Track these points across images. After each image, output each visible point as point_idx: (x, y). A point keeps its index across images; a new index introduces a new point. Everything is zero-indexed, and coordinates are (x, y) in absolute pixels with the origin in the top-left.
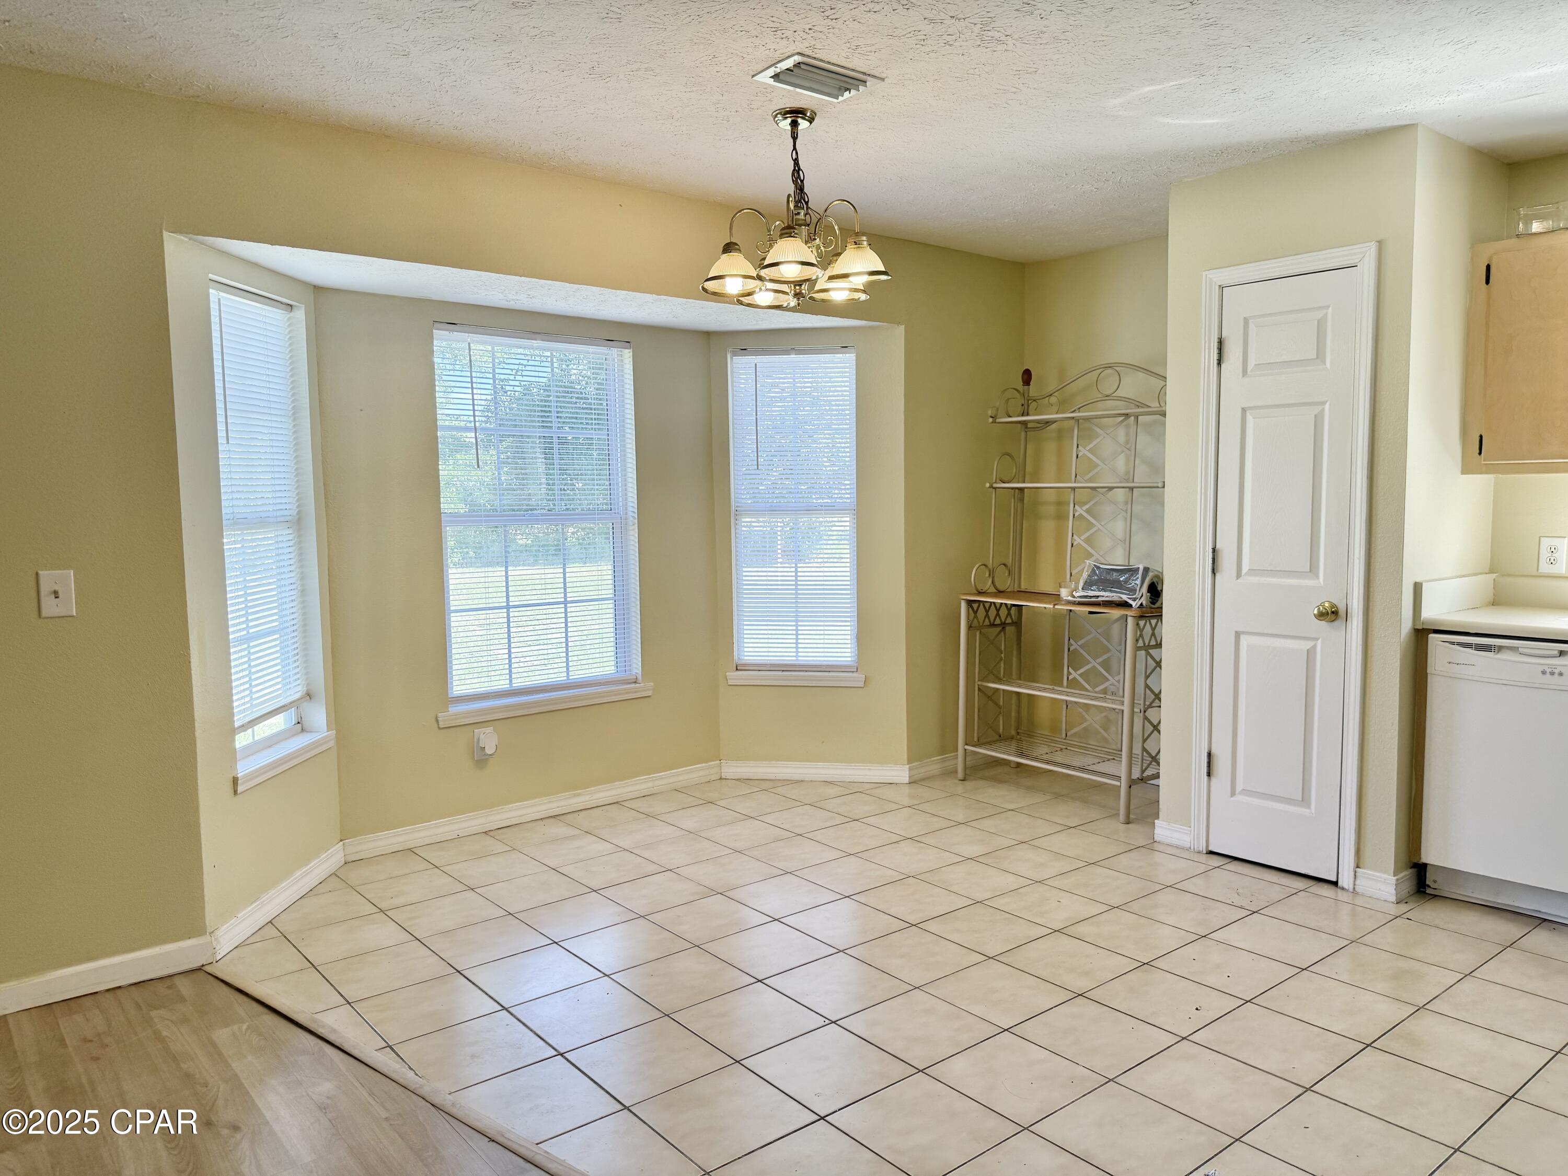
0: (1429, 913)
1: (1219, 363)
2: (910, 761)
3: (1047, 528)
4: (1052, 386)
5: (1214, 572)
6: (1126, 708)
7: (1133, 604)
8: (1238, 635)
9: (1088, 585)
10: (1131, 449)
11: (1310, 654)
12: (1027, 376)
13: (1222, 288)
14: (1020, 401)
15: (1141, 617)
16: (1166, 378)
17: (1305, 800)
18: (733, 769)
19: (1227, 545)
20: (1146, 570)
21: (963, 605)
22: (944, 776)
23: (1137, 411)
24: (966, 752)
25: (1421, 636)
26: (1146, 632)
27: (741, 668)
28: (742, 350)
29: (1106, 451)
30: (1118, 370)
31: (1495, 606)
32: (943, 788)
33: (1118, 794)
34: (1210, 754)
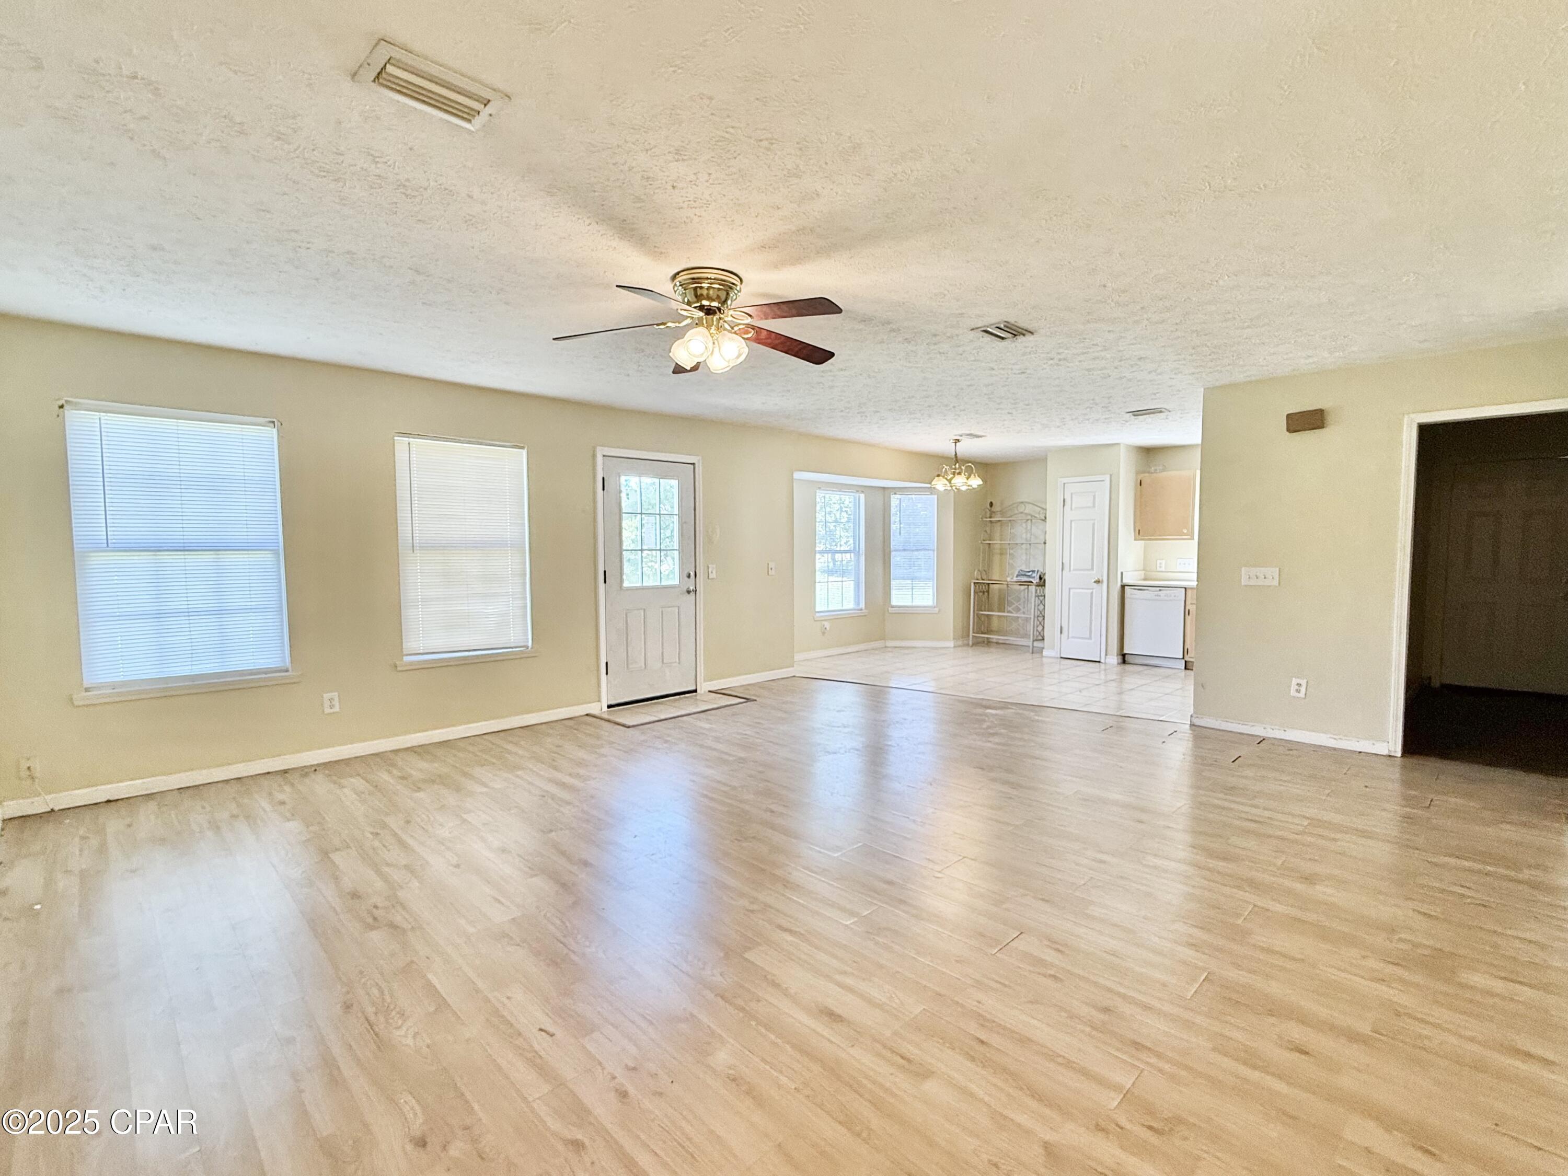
0: (1127, 667)
1: (1064, 505)
2: (954, 639)
3: (996, 559)
4: (1000, 508)
5: (1062, 572)
6: (1032, 617)
7: (1034, 582)
8: (1070, 589)
9: (1017, 576)
10: (1028, 531)
11: (1092, 594)
12: (991, 504)
13: (1064, 484)
14: (989, 513)
15: (1037, 586)
16: (1046, 510)
17: (1090, 638)
18: (890, 643)
19: (1066, 561)
20: (1039, 571)
21: (972, 584)
22: (964, 645)
23: (1031, 518)
24: (973, 636)
25: (1123, 587)
26: (1038, 591)
27: (893, 607)
28: (895, 494)
29: (1021, 531)
30: (1027, 505)
31: (1145, 579)
32: (965, 648)
33: (1029, 646)
34: (1060, 627)
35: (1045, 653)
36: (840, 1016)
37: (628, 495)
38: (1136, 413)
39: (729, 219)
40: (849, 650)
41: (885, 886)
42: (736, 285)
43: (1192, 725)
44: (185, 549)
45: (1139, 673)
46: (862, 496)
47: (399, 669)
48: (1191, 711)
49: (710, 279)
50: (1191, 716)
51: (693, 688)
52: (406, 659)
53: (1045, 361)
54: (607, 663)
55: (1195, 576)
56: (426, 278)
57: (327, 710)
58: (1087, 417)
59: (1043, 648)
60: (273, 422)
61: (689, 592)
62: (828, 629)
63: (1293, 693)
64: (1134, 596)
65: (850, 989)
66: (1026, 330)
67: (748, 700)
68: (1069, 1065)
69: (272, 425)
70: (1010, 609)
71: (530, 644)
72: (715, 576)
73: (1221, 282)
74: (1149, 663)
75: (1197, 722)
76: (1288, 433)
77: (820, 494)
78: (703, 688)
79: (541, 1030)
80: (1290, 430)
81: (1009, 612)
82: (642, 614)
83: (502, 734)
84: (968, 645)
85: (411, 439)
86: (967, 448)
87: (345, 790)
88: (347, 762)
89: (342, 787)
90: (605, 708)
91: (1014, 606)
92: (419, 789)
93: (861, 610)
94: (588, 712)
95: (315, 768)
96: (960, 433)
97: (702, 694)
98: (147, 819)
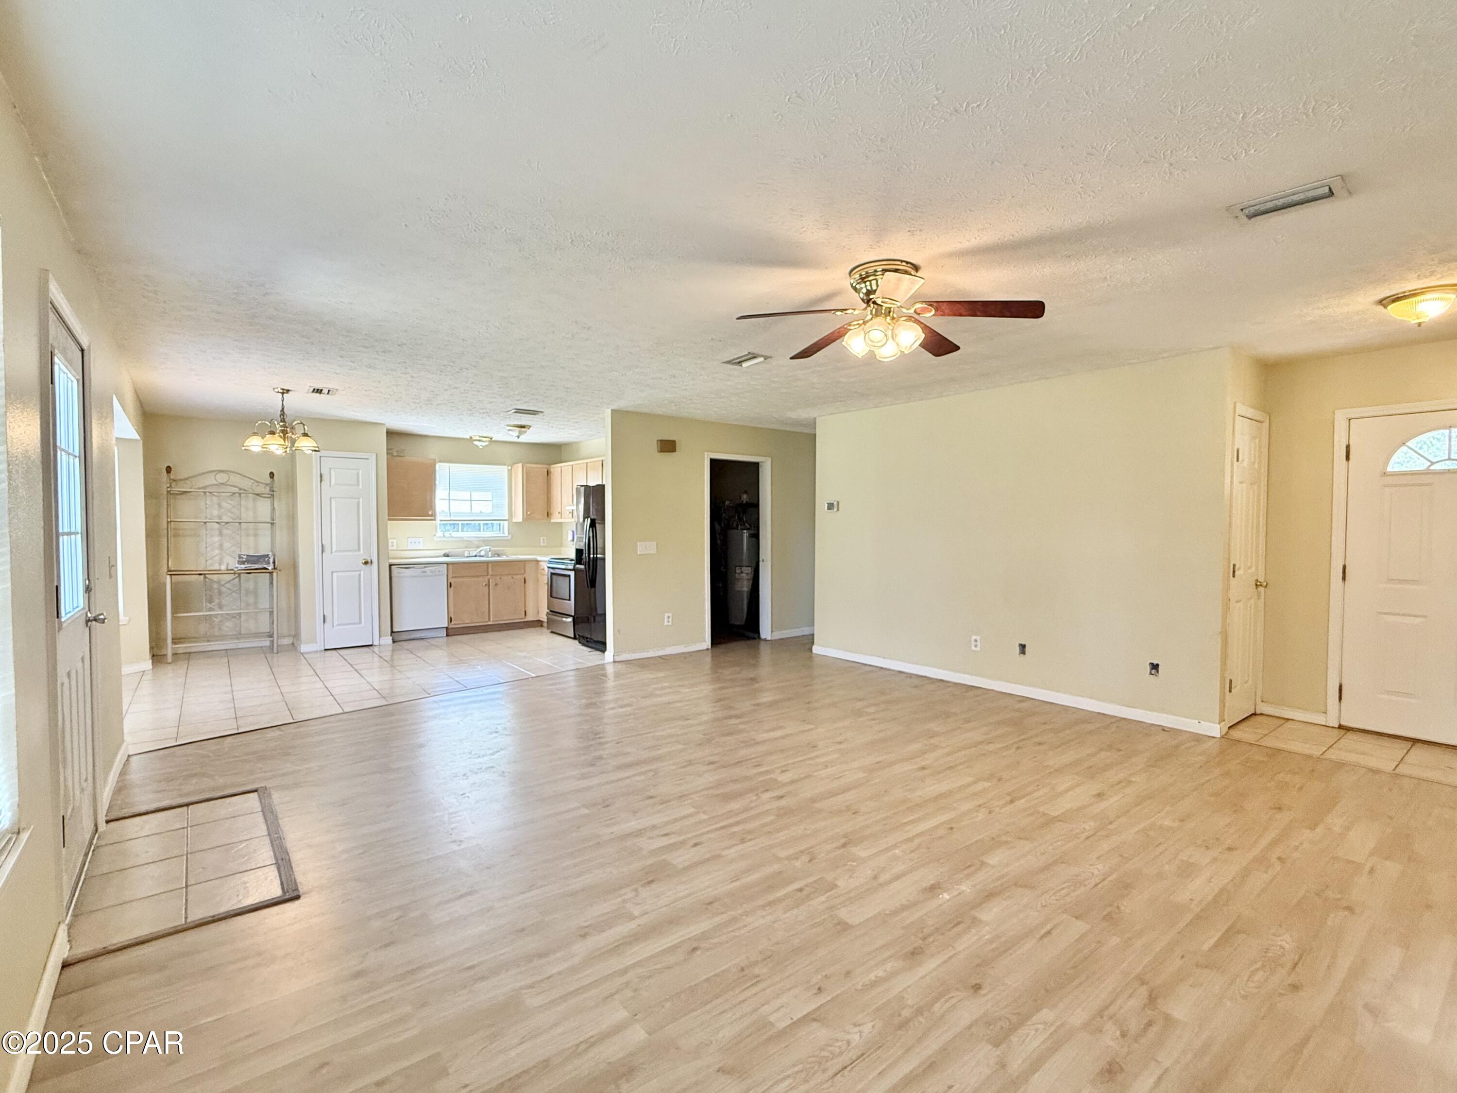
0: (401, 644)
1: (321, 481)
5: (322, 551)
8: (333, 573)
11: (360, 575)
12: (169, 470)
13: (320, 457)
14: (168, 480)
17: (361, 622)
19: (326, 542)
21: (168, 578)
23: (239, 492)
34: (324, 616)
35: (302, 649)
43: (619, 662)
50: (614, 655)
59: (299, 644)
63: (666, 623)
64: (403, 575)
70: (211, 606)
74: (415, 637)
75: (619, 659)
80: (659, 450)
81: (210, 610)
91: (216, 602)
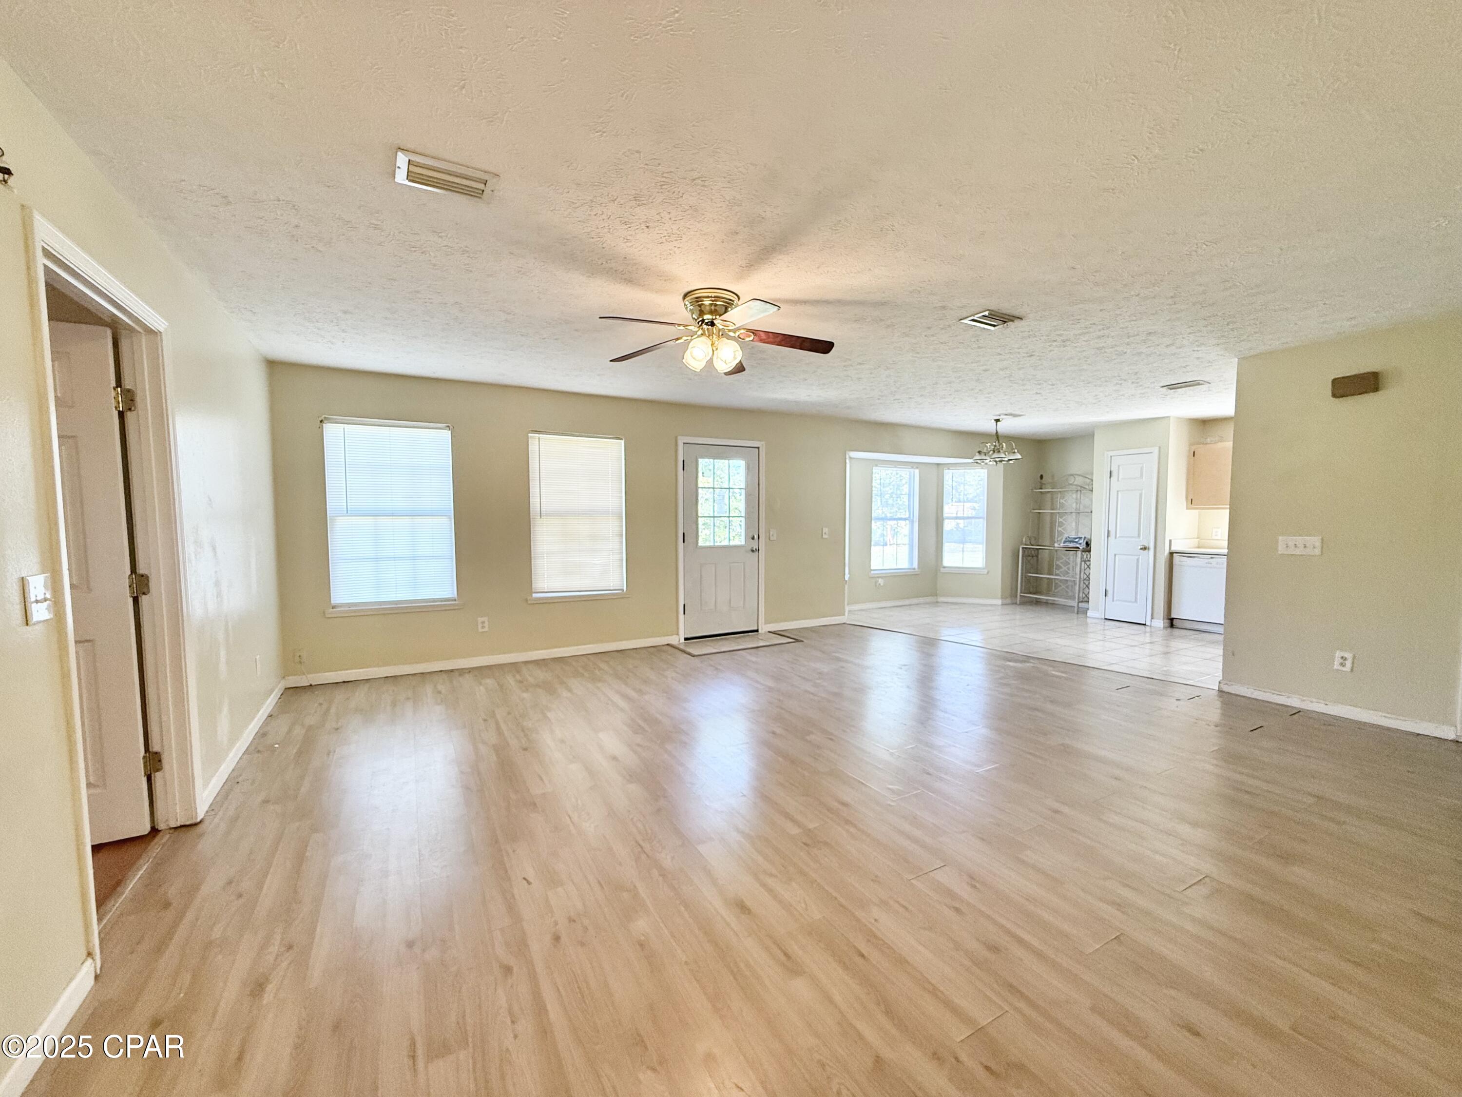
0: (1176, 632)
1: (1110, 477)
2: (1001, 598)
3: (1046, 526)
4: (1050, 480)
5: (1108, 537)
6: (1078, 580)
7: (1081, 548)
8: (1115, 555)
9: (1065, 542)
10: (1078, 501)
11: (1138, 560)
12: (1042, 477)
13: (1111, 457)
14: (1039, 484)
15: (1083, 551)
16: (1093, 481)
17: (1136, 601)
18: (941, 599)
19: (1112, 530)
20: (1085, 538)
21: (1021, 549)
22: (1013, 604)
23: (1081, 489)
24: (1020, 596)
25: (1171, 554)
26: (1085, 557)
27: (944, 567)
28: (949, 469)
29: (1070, 501)
30: (1076, 476)
31: (1199, 547)
32: (1013, 606)
33: (1074, 607)
34: (1106, 590)
35: (1089, 613)
36: (749, 910)
37: (703, 473)
38: (1171, 387)
39: (703, 247)
40: (900, 603)
41: (840, 807)
42: (733, 301)
43: (1221, 691)
44: (393, 515)
45: (1181, 637)
46: (917, 471)
47: (529, 602)
48: (1219, 675)
49: (711, 297)
50: (1219, 682)
51: (755, 628)
52: (534, 595)
53: (1049, 344)
54: (684, 605)
55: (1226, 544)
56: (513, 317)
57: (480, 630)
58: (1121, 393)
59: (1088, 609)
60: (449, 426)
61: (753, 551)
62: (882, 585)
63: (1336, 666)
64: (1184, 564)
65: (770, 891)
66: (1013, 317)
67: (797, 641)
68: (934, 992)
69: (448, 429)
70: (1058, 572)
71: (625, 590)
72: (775, 538)
73: (1200, 251)
74: (1197, 629)
75: (1226, 688)
76: (1332, 398)
77: (875, 470)
78: (764, 629)
79: (525, 879)
80: (1334, 395)
81: (1056, 575)
82: (714, 569)
83: (600, 655)
84: (1016, 603)
85: (541, 435)
86: (1008, 426)
87: (481, 688)
88: (489, 667)
89: (481, 684)
90: (682, 640)
91: (1061, 570)
92: (527, 690)
93: (914, 569)
94: (669, 643)
95: (470, 670)
96: (998, 413)
97: (762, 634)
98: (360, 696)
